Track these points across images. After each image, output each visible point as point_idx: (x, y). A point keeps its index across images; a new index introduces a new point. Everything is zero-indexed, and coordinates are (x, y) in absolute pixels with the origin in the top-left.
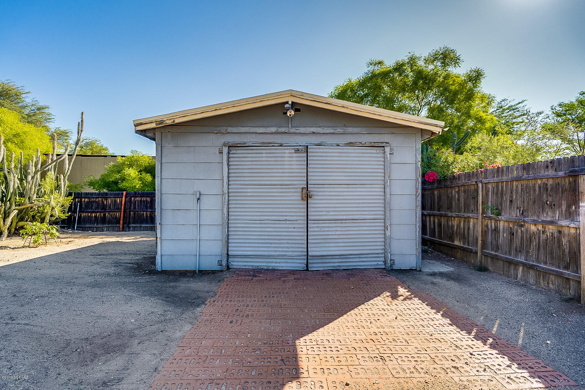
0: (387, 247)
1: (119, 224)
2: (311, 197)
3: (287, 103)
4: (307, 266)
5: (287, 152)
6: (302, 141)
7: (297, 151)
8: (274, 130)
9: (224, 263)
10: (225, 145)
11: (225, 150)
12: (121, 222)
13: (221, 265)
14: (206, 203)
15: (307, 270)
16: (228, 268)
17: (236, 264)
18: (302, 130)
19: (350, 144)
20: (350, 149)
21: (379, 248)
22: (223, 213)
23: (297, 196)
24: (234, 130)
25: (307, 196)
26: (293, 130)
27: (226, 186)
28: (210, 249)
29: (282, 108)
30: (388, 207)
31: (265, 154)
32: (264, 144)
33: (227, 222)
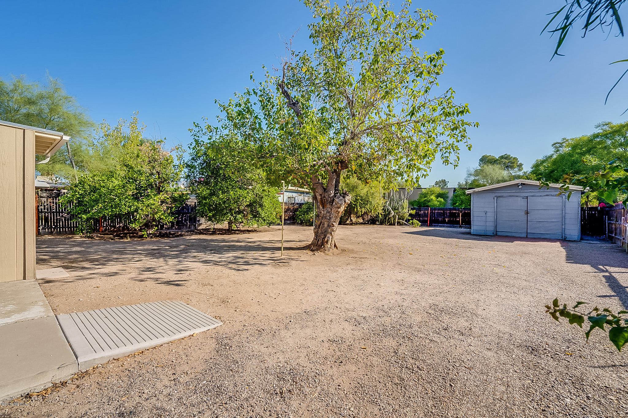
0: (563, 232)
1: (427, 223)
2: (529, 213)
3: (519, 183)
4: (527, 236)
5: (519, 199)
6: (526, 195)
7: (523, 198)
8: (514, 191)
9: (495, 233)
10: (495, 196)
11: (496, 198)
12: (429, 222)
13: (494, 234)
14: (488, 214)
15: (527, 237)
16: (496, 235)
17: (499, 234)
18: (526, 191)
19: (547, 195)
20: (547, 197)
21: (559, 232)
22: (495, 218)
23: (523, 213)
24: (499, 192)
25: (527, 213)
26: (522, 191)
27: (496, 209)
28: (490, 228)
29: (517, 185)
30: (563, 218)
31: (511, 199)
32: (510, 196)
33: (496, 221)
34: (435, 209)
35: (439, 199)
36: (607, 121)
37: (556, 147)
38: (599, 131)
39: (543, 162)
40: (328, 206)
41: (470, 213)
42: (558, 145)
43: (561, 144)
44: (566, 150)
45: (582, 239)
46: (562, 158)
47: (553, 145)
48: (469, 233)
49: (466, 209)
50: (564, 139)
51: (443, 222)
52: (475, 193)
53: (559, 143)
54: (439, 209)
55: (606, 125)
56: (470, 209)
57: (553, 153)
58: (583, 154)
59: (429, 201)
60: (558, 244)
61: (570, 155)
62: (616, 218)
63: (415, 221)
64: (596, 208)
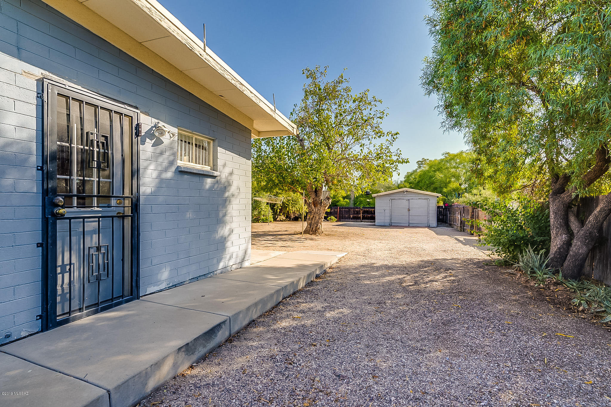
1: (340, 219)
2: (410, 210)
3: (404, 190)
4: (409, 225)
5: (404, 201)
6: (407, 198)
7: (407, 200)
8: (401, 196)
10: (390, 199)
13: (390, 224)
14: (386, 211)
17: (393, 224)
18: (408, 196)
19: (420, 199)
21: (426, 222)
22: (390, 214)
23: (407, 210)
24: (393, 196)
27: (391, 208)
28: (387, 221)
29: (403, 192)
30: (428, 213)
31: (399, 201)
32: (399, 199)
33: (391, 216)
34: (343, 208)
35: (346, 200)
36: (448, 151)
37: (419, 164)
38: (443, 157)
39: (412, 174)
40: (319, 206)
41: (374, 211)
42: (420, 163)
43: (422, 162)
44: (425, 168)
45: (437, 226)
46: (425, 173)
47: (417, 162)
48: (375, 225)
49: (364, 208)
50: (423, 159)
51: (349, 218)
52: (378, 196)
53: (420, 161)
54: (345, 208)
55: (447, 154)
56: (374, 208)
57: (417, 168)
58: (435, 171)
59: (338, 202)
60: (427, 229)
61: (428, 171)
62: (454, 212)
63: (333, 217)
64: (442, 207)
